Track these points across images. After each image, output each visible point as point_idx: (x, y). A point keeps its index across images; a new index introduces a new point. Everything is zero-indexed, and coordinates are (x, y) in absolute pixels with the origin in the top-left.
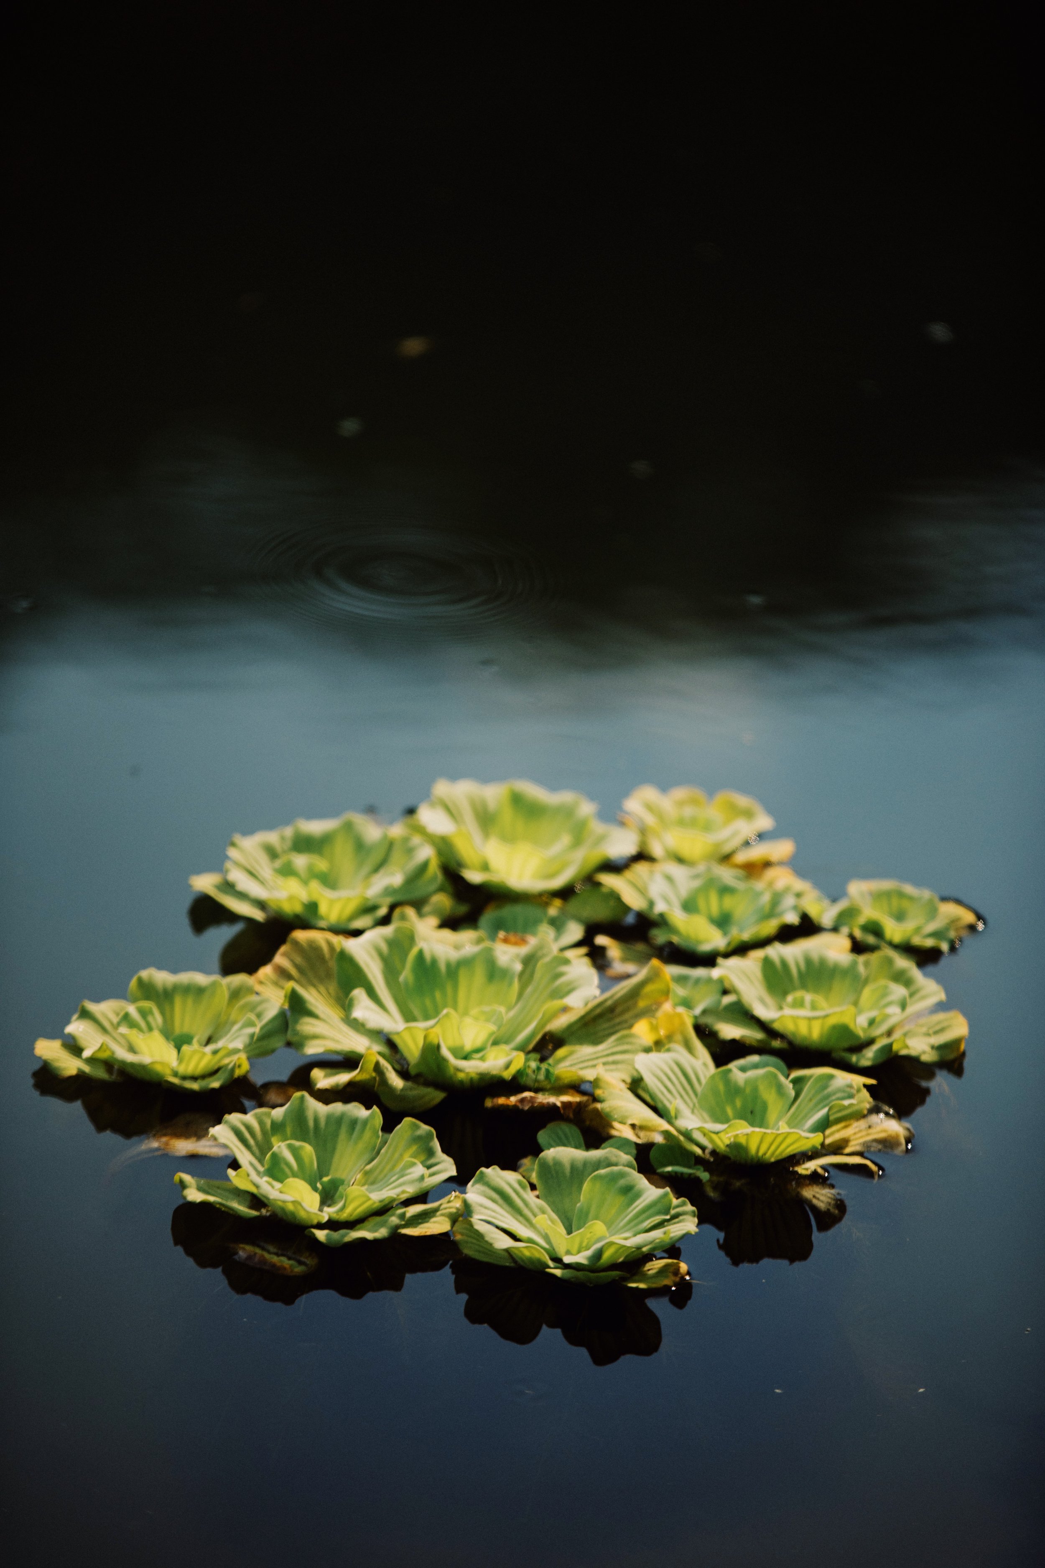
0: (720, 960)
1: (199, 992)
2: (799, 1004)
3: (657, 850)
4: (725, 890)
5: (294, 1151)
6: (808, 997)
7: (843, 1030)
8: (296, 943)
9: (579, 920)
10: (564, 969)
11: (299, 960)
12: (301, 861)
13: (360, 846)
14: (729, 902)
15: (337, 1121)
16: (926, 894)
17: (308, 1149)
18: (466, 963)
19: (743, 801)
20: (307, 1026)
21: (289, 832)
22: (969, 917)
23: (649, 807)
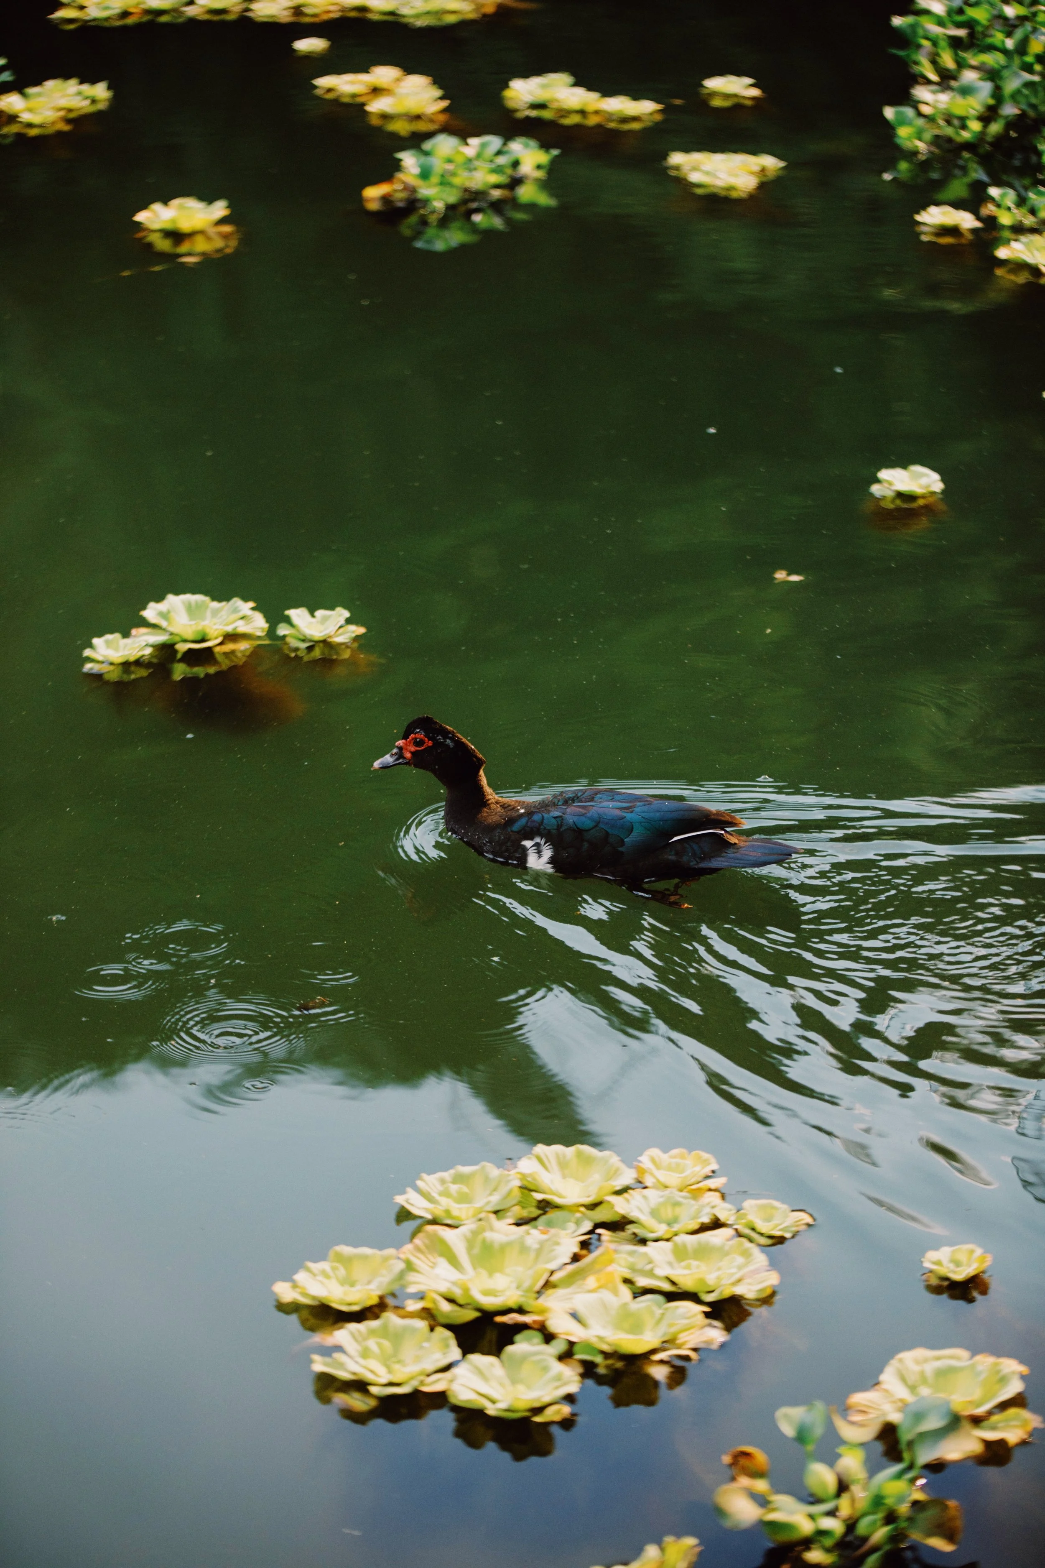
0: (648, 1243)
1: (365, 1257)
2: (688, 1267)
3: (649, 1181)
4: (677, 1204)
5: (379, 1345)
6: (694, 1263)
7: (702, 1281)
8: (427, 1232)
9: (591, 1220)
10: (557, 1247)
11: (427, 1241)
12: (454, 1188)
13: (487, 1179)
14: (678, 1210)
15: (405, 1329)
16: (784, 1207)
17: (386, 1344)
18: (509, 1244)
19: (706, 1156)
20: (412, 1277)
21: (452, 1171)
22: (809, 1220)
23: (653, 1160)
